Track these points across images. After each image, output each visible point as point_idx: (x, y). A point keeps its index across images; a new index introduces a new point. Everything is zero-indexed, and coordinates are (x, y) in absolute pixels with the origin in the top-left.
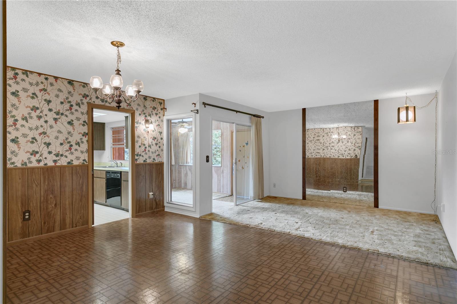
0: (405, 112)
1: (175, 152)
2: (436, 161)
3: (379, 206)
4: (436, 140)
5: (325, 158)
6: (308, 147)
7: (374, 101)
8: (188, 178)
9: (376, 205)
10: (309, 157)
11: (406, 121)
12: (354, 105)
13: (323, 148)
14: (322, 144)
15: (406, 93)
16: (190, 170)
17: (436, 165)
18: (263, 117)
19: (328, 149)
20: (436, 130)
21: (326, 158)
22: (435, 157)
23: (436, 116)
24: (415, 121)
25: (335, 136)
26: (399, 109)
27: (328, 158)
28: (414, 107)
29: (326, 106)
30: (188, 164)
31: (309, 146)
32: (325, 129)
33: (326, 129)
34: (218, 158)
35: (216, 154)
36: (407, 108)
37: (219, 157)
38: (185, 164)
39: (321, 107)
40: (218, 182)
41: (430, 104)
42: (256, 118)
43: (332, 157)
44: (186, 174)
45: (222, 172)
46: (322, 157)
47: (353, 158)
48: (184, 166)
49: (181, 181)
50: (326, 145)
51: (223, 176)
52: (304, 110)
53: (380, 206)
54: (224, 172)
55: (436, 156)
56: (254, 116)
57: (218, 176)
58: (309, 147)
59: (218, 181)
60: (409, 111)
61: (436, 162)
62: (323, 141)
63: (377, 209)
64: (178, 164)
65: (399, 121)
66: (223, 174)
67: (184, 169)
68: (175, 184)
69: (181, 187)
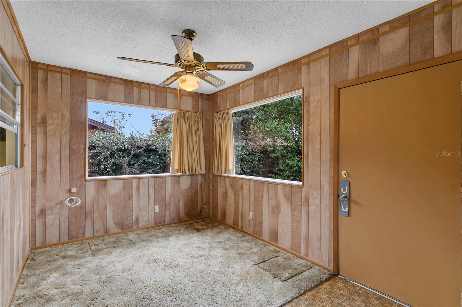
1: (207, 149)
8: (228, 203)
16: (232, 186)
30: (229, 173)
34: (289, 162)
35: (286, 156)
37: (290, 159)
38: (223, 174)
44: (225, 194)
45: (303, 200)
48: (221, 177)
49: (217, 206)
51: (308, 212)
54: (311, 201)
57: (292, 210)
64: (213, 174)
66: (308, 206)
67: (223, 183)
68: (207, 210)
69: (217, 218)
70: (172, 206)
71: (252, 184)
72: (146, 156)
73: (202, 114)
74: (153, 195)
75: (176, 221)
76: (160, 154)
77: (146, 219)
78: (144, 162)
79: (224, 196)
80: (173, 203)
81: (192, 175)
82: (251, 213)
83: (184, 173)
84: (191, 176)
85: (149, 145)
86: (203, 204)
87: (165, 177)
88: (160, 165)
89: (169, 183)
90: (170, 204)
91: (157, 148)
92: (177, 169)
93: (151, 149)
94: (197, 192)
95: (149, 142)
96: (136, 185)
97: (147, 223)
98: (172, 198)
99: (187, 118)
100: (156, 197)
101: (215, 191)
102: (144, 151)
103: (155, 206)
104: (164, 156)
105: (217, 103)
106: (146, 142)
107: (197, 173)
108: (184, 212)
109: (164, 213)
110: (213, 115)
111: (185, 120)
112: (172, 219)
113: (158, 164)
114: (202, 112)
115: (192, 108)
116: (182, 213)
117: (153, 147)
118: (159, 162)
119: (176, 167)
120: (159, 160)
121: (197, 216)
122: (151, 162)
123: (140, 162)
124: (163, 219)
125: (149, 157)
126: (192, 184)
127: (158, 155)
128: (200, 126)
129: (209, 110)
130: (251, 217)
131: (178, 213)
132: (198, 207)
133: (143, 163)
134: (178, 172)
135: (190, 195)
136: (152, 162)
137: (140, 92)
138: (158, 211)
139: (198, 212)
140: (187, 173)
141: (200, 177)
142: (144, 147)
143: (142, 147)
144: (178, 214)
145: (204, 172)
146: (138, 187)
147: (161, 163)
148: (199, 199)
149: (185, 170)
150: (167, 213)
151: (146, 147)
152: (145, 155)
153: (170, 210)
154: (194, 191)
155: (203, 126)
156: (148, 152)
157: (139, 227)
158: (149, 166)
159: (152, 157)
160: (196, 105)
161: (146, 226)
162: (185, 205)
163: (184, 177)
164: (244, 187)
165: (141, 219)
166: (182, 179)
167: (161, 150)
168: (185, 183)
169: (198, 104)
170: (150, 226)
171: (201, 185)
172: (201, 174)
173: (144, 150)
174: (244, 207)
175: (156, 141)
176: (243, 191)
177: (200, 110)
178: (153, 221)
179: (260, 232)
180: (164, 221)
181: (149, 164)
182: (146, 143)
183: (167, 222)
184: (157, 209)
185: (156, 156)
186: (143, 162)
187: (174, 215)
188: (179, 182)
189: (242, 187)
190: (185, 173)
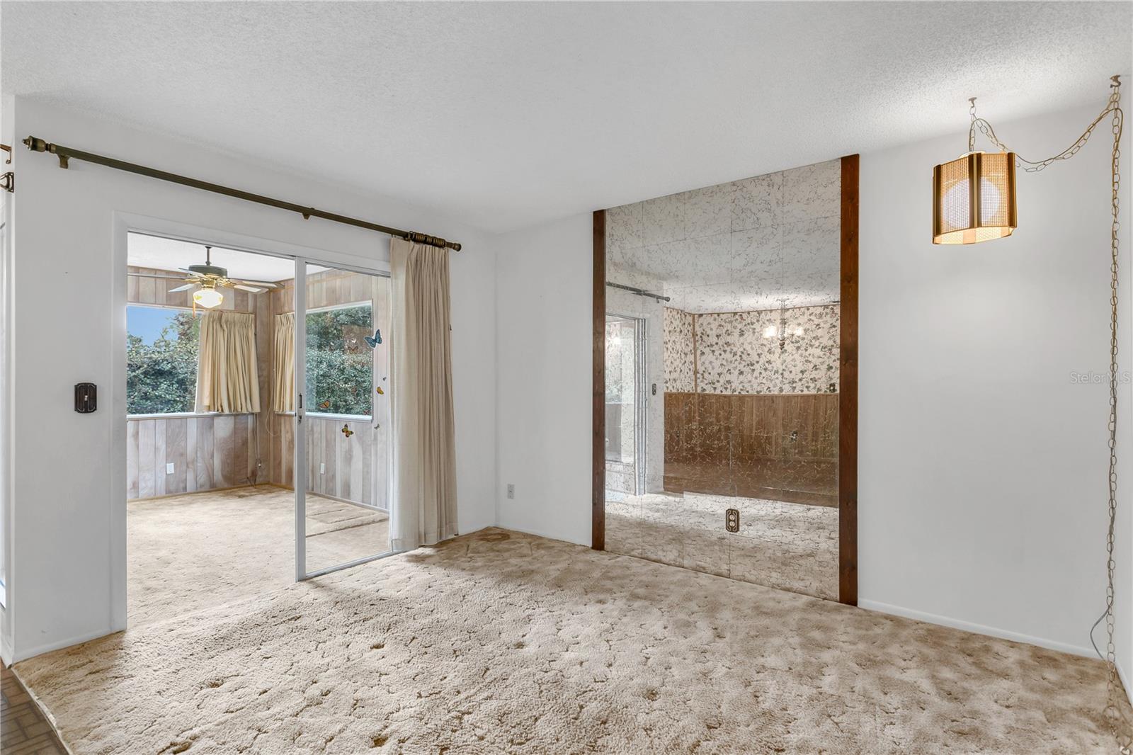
0: (965, 184)
2: (1114, 412)
3: (860, 600)
4: (1115, 313)
5: (744, 396)
6: (702, 365)
7: (840, 160)
9: (849, 596)
10: (707, 392)
11: (972, 226)
12: (769, 186)
13: (741, 367)
14: (737, 357)
15: (972, 100)
17: (1114, 432)
18: (458, 247)
19: (753, 370)
20: (1115, 263)
21: (748, 396)
22: (1109, 396)
23: (1114, 198)
24: (1012, 223)
25: (771, 332)
26: (938, 169)
27: (752, 396)
28: (1010, 157)
29: (669, 197)
31: (707, 362)
32: (745, 316)
33: (749, 313)
36: (975, 164)
38: (288, 413)
39: (653, 201)
40: (363, 472)
41: (1083, 142)
42: (412, 243)
43: (764, 392)
45: (373, 437)
46: (737, 393)
47: (822, 392)
48: (285, 417)
49: (280, 463)
50: (748, 360)
51: (376, 451)
52: (599, 217)
53: (864, 601)
55: (1113, 389)
56: (406, 236)
57: (363, 453)
58: (707, 364)
59: (363, 468)
60: (983, 179)
61: (1115, 421)
62: (741, 349)
63: (847, 609)
64: (273, 412)
65: (937, 230)
66: (377, 445)
67: (288, 427)
68: (264, 473)
69: (281, 483)
70: (199, 464)
71: (324, 422)
72: (148, 384)
73: (253, 315)
74: (164, 446)
75: (207, 487)
76: (182, 379)
77: (151, 484)
78: (146, 397)
79: (289, 447)
80: (200, 460)
81: (236, 415)
82: (323, 465)
83: (220, 411)
84: (233, 417)
85: (156, 363)
86: (258, 461)
87: (186, 418)
88: (182, 402)
89: (193, 429)
90: (194, 461)
91: (174, 368)
92: (208, 404)
93: (159, 370)
94: (245, 443)
95: (155, 356)
96: (132, 430)
97: (153, 491)
98: (198, 452)
99: (226, 322)
100: (169, 450)
101: (277, 438)
102: (146, 374)
103: (168, 465)
104: (191, 384)
105: (279, 299)
106: (149, 356)
107: (244, 411)
108: (223, 475)
109: (185, 475)
110: (274, 317)
111: (221, 326)
112: (198, 486)
113: (178, 399)
114: (255, 313)
115: (236, 306)
116: (218, 476)
117: (167, 367)
118: (179, 396)
119: (207, 402)
120: (180, 392)
121: (246, 482)
122: (161, 396)
123: (135, 397)
124: (182, 485)
125: (155, 387)
126: (235, 431)
127: (177, 382)
128: (250, 334)
129: (268, 307)
130: (322, 471)
131: (211, 476)
132: (247, 467)
133: (142, 398)
134: (209, 410)
135: (233, 447)
136: (163, 396)
137: (138, 282)
138: (173, 472)
139: (249, 476)
140: (226, 411)
141: (250, 419)
142: (145, 366)
143: (140, 367)
144: (210, 478)
145: (257, 409)
146: (136, 435)
147: (184, 397)
148: (249, 454)
149: (222, 407)
150: (190, 477)
151: (148, 366)
152: (148, 381)
153: (195, 471)
154: (240, 441)
155: (255, 335)
156: (153, 375)
157: (138, 497)
158: (156, 404)
159: (163, 386)
160: (242, 301)
161: (152, 496)
162: (223, 463)
163: (221, 417)
164: (315, 429)
165: (142, 485)
166: (217, 421)
167: (182, 372)
168: (223, 428)
169: (245, 299)
170: (158, 495)
171: (254, 431)
172: (253, 414)
173: (145, 372)
174: (315, 458)
175: (171, 353)
176: (313, 435)
177: (250, 309)
178: (163, 488)
179: (332, 490)
180: (185, 489)
181: (156, 400)
182: (151, 358)
183: (188, 490)
184: (171, 468)
185: (173, 384)
186: (142, 396)
187: (203, 479)
188: (211, 426)
189: (312, 430)
190: (222, 410)
